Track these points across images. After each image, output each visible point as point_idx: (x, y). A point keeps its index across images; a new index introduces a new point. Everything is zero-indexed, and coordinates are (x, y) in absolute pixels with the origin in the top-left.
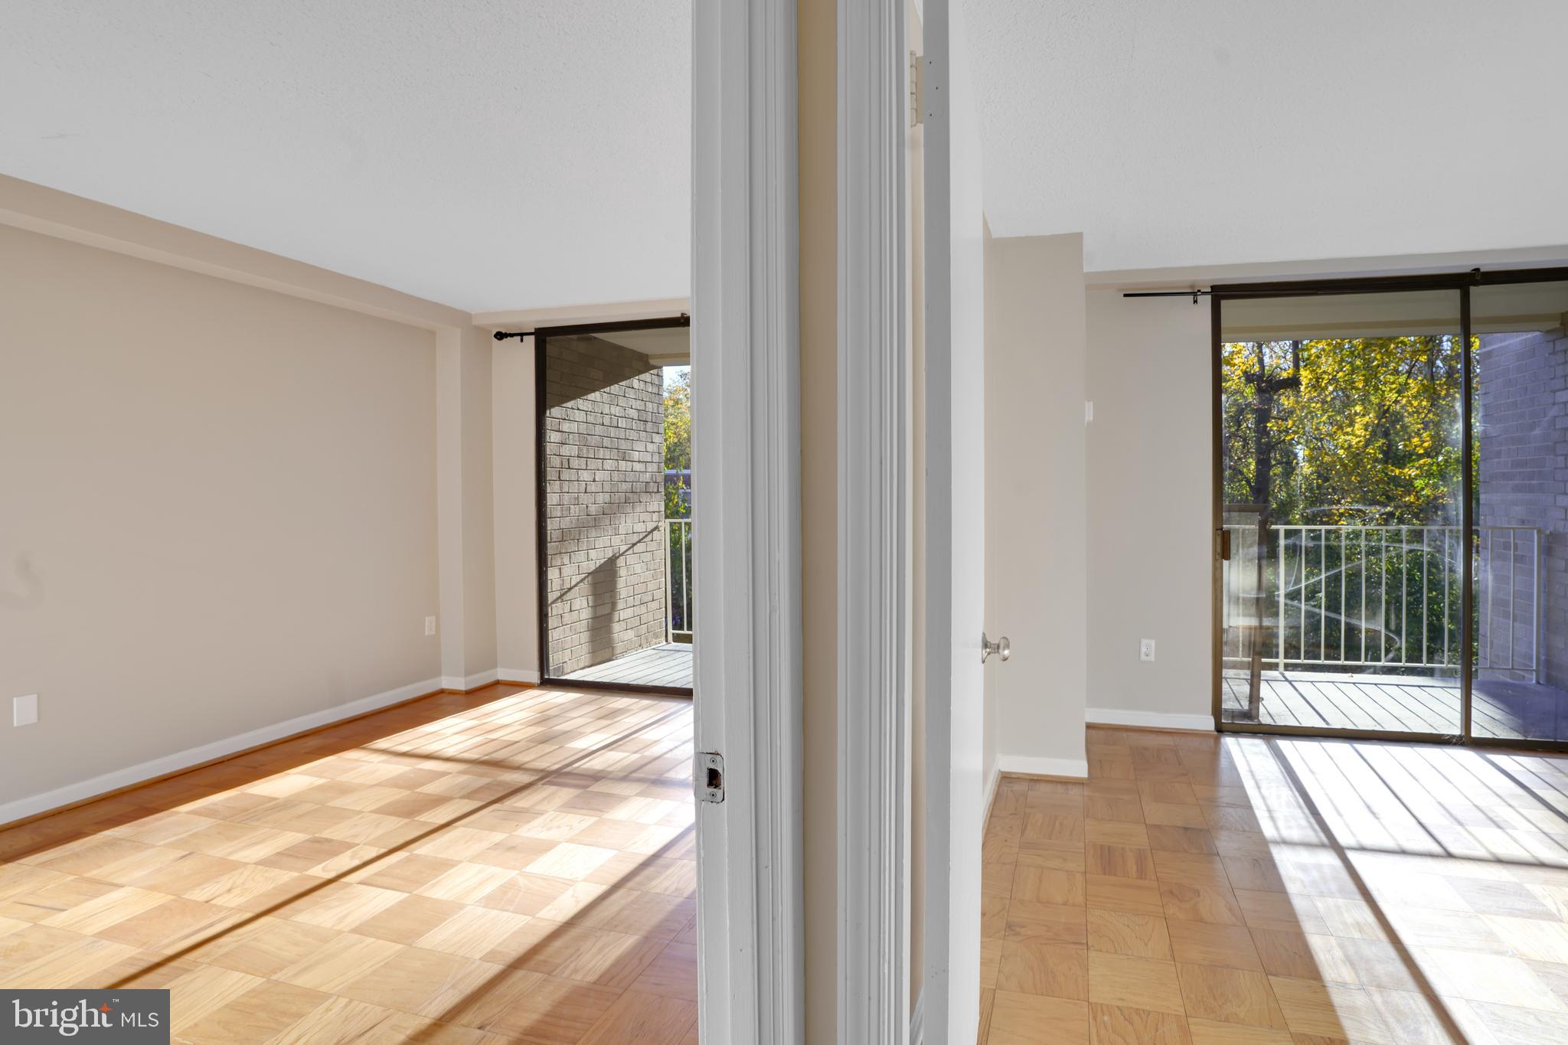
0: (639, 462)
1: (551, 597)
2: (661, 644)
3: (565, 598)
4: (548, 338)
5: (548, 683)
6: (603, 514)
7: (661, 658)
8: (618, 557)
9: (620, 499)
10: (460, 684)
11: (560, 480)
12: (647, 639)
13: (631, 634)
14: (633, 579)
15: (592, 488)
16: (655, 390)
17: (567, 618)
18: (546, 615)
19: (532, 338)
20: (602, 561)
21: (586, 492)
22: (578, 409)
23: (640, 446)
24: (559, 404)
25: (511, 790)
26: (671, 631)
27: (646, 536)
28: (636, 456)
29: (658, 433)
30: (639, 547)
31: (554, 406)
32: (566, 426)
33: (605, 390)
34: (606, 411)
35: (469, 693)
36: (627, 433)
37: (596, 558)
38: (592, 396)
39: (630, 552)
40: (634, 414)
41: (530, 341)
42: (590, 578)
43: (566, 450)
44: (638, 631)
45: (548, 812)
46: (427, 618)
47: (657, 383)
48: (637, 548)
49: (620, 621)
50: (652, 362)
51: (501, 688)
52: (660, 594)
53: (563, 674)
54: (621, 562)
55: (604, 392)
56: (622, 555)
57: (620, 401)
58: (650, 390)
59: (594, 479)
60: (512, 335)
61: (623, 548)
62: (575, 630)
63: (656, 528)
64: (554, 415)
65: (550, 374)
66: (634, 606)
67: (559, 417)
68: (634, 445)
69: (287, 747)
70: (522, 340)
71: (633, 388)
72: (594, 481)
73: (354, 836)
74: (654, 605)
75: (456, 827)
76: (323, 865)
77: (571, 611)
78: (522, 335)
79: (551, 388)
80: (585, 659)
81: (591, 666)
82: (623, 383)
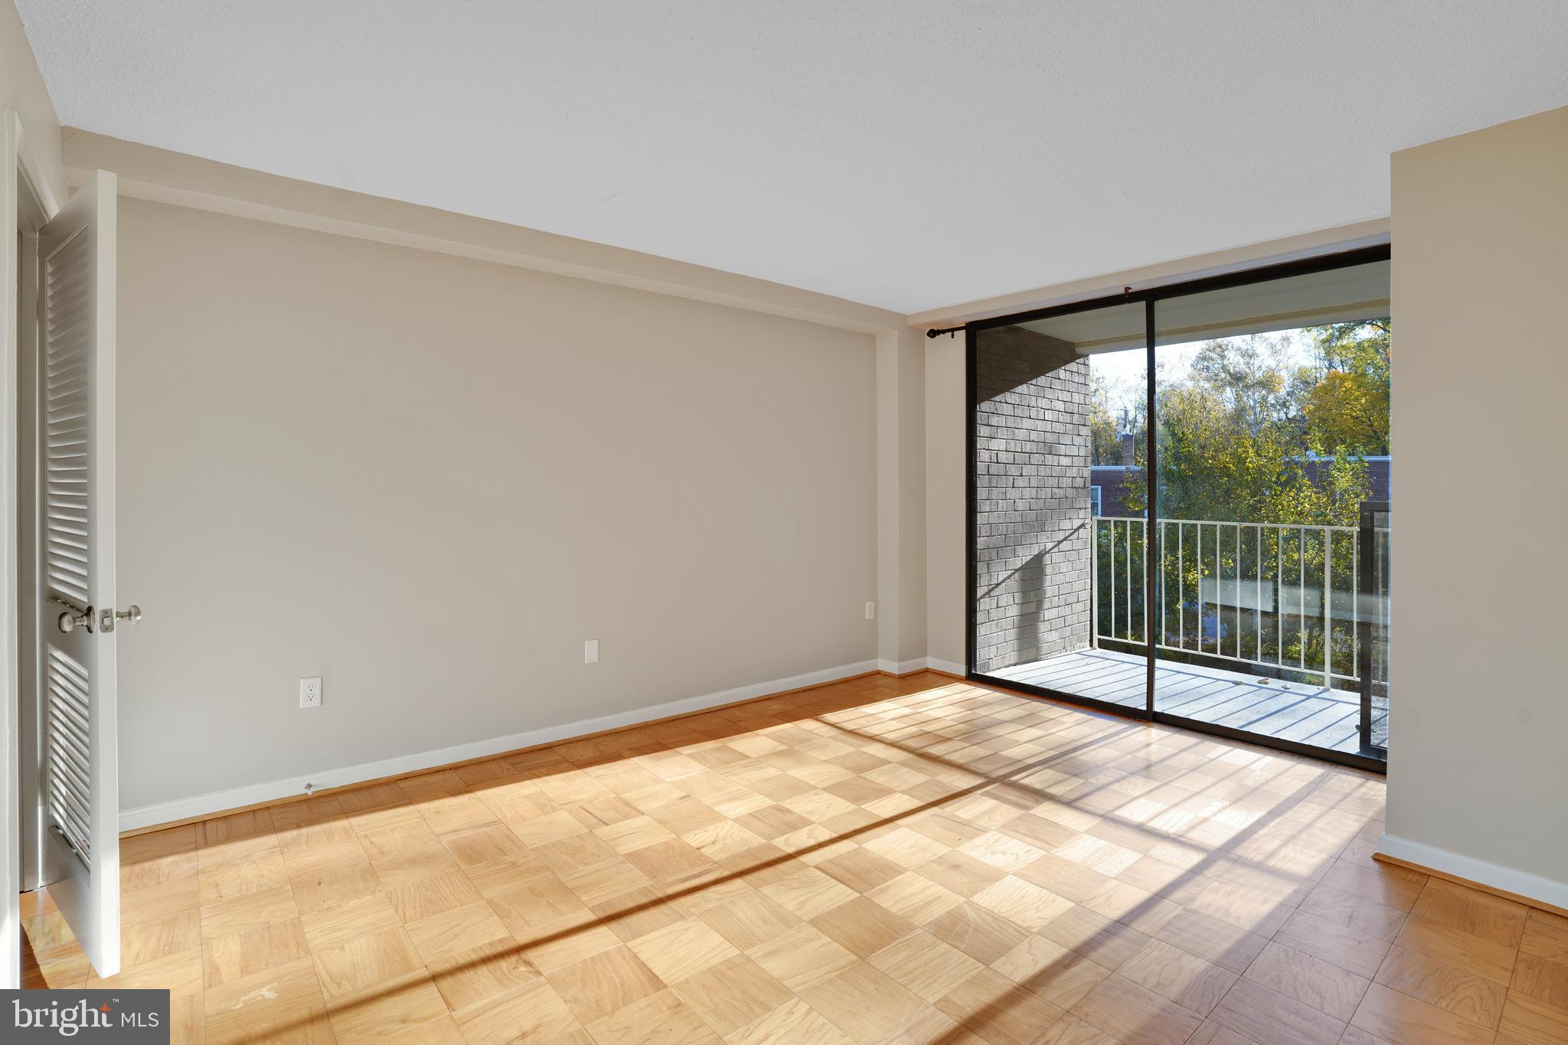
0: (1066, 456)
1: (980, 592)
2: (1085, 649)
3: (992, 594)
4: (978, 332)
5: (974, 678)
6: (1030, 510)
7: (1087, 664)
8: (1045, 554)
9: (1046, 495)
10: (893, 667)
11: (989, 475)
12: (1071, 643)
13: (1054, 635)
14: (1059, 579)
15: (1020, 482)
16: (1082, 381)
17: (994, 614)
18: (975, 611)
19: (963, 332)
20: (1029, 558)
21: (1013, 487)
22: (1006, 403)
23: (1067, 440)
24: (988, 399)
25: (950, 793)
26: (1096, 636)
27: (1072, 534)
28: (1062, 449)
29: (1085, 425)
30: (1065, 546)
31: (983, 401)
32: (994, 420)
33: (1032, 382)
34: (1033, 404)
35: (902, 677)
36: (1054, 426)
37: (1024, 556)
38: (1020, 389)
39: (1056, 550)
40: (1060, 406)
41: (961, 335)
42: (1016, 575)
43: (995, 445)
44: (1062, 632)
45: (990, 830)
46: (867, 603)
47: (1083, 372)
48: (1063, 546)
49: (1044, 621)
50: (1079, 350)
51: (930, 677)
52: (1085, 595)
53: (989, 670)
54: (1047, 559)
55: (1031, 384)
56: (1048, 552)
57: (1046, 393)
58: (1076, 381)
59: (1022, 473)
60: (944, 332)
61: (1049, 546)
62: (1001, 626)
63: (1083, 526)
64: (983, 409)
65: (981, 369)
66: (1059, 606)
67: (988, 410)
68: (1061, 438)
69: (756, 708)
70: (953, 336)
71: (1059, 379)
72: (1021, 475)
73: (811, 813)
74: (1079, 607)
75: (900, 826)
76: (785, 837)
77: (997, 607)
78: (953, 330)
79: (981, 382)
80: (1013, 657)
81: (1015, 665)
82: (1050, 374)
